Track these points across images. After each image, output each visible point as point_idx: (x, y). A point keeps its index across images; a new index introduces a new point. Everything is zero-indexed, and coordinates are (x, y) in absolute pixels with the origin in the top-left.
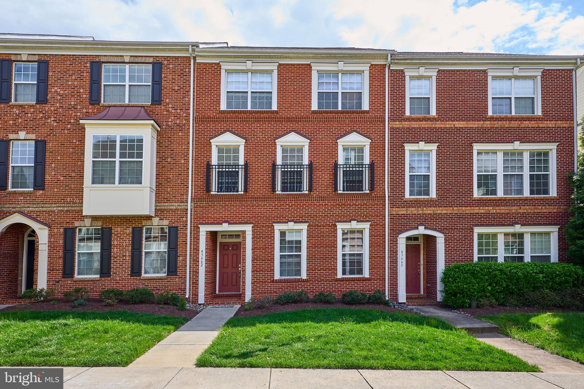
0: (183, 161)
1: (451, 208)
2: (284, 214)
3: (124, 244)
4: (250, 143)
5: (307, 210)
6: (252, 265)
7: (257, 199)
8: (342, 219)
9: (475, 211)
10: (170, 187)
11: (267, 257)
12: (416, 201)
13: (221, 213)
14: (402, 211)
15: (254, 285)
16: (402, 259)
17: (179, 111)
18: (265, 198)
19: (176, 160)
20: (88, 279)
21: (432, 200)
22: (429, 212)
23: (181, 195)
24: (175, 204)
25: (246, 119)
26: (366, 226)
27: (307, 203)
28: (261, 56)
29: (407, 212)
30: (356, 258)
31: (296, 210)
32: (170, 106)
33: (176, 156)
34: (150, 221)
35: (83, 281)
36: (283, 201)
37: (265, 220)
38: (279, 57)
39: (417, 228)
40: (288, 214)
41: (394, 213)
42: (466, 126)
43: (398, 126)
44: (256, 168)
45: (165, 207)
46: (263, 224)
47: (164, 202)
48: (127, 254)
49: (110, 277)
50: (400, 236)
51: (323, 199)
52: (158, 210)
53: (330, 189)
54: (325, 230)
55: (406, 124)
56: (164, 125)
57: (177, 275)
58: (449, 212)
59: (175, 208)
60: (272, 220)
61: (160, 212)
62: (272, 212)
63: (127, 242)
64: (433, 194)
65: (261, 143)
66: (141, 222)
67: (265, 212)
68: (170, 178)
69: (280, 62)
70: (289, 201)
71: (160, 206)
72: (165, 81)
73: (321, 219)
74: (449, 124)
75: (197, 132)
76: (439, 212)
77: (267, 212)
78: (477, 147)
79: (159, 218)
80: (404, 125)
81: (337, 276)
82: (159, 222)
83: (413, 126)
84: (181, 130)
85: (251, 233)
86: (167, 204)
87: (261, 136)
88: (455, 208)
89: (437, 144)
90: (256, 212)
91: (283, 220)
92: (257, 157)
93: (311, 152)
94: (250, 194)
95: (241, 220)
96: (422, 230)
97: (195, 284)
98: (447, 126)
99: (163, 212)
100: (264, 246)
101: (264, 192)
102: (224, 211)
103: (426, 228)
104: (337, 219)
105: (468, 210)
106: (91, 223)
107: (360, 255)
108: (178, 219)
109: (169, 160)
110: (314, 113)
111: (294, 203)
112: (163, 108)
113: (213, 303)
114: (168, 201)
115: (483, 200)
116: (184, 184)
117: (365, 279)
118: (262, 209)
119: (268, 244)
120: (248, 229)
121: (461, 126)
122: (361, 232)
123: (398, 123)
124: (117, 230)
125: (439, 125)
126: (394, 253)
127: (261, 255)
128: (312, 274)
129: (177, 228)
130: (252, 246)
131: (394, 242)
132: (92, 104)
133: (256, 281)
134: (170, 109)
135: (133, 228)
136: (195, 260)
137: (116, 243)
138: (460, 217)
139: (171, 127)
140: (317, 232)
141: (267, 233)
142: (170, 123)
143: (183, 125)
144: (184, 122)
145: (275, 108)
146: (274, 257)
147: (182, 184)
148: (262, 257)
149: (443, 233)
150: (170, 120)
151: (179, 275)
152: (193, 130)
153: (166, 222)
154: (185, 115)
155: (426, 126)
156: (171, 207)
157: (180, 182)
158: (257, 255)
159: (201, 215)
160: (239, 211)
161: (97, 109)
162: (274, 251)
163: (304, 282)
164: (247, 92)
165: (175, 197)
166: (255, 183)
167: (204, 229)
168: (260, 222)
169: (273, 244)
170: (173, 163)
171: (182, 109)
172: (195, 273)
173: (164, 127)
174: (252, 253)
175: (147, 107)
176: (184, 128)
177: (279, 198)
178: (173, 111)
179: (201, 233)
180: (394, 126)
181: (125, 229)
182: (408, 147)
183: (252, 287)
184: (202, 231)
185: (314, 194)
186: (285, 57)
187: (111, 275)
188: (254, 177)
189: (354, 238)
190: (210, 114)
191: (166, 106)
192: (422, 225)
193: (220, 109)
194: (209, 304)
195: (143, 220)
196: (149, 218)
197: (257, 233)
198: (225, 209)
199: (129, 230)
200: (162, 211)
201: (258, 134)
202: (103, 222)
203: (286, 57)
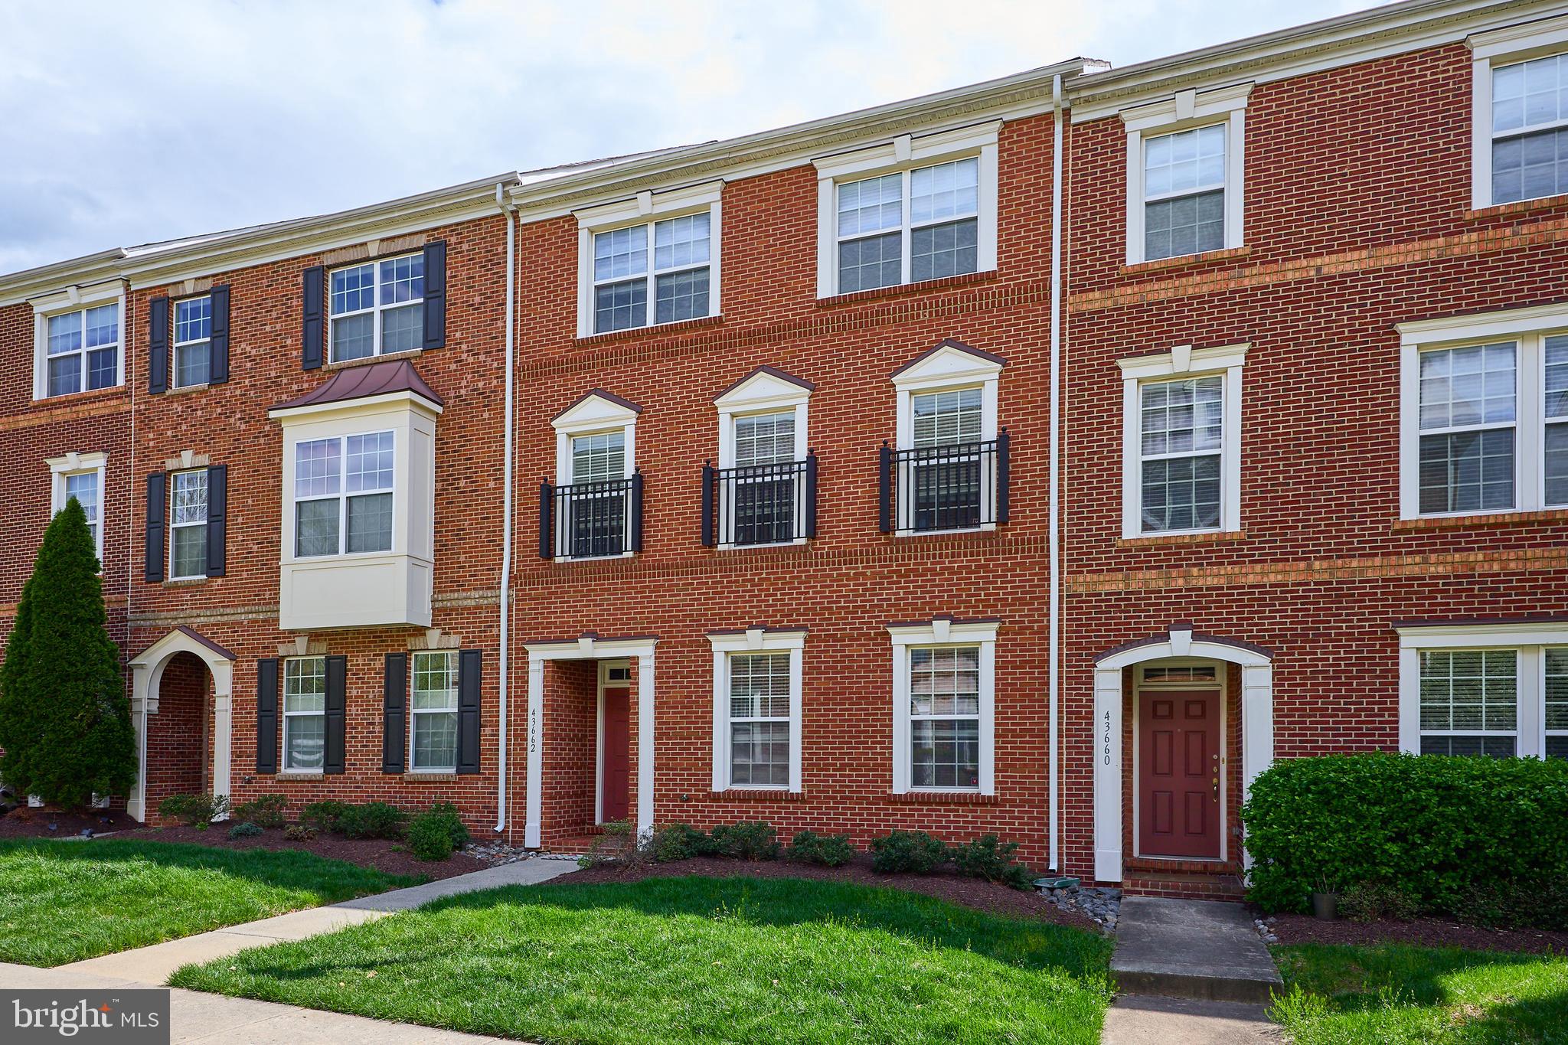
0: (492, 484)
1: (1302, 565)
2: (739, 607)
3: (371, 696)
4: (650, 417)
5: (802, 593)
6: (655, 749)
7: (664, 568)
8: (907, 615)
9: (1407, 571)
10: (464, 553)
11: (695, 728)
12: (1164, 546)
13: (579, 611)
14: (1112, 584)
15: (659, 806)
16: (1107, 739)
17: (482, 357)
18: (688, 566)
19: (476, 481)
20: (302, 777)
21: (1224, 541)
22: (1211, 581)
23: (488, 570)
24: (473, 594)
25: (640, 352)
26: (984, 636)
27: (803, 572)
28: (672, 173)
29: (1127, 585)
30: (956, 733)
31: (771, 595)
32: (464, 347)
33: (476, 472)
34: (421, 639)
35: (293, 781)
36: (736, 570)
37: (688, 626)
38: (722, 163)
39: (1165, 637)
40: (751, 607)
41: (1081, 590)
42: (1369, 264)
43: (1097, 306)
44: (666, 485)
45: (454, 603)
46: (683, 637)
47: (451, 591)
48: (377, 720)
49: (344, 773)
50: (1101, 665)
51: (848, 557)
52: (440, 610)
53: (873, 529)
54: (855, 649)
55: (1127, 295)
56: (450, 398)
57: (479, 773)
58: (1292, 578)
59: (473, 603)
60: (707, 625)
61: (442, 616)
62: (708, 604)
63: (376, 690)
64: (1231, 520)
65: (677, 413)
66: (405, 641)
67: (688, 605)
68: (463, 530)
69: (727, 179)
70: (751, 570)
71: (442, 601)
72: (452, 286)
73: (843, 618)
74: (1292, 272)
75: (520, 405)
76: (1251, 579)
77: (693, 605)
78: (1413, 335)
79: (439, 631)
80: (1121, 300)
81: (891, 787)
82: (440, 640)
83: (1152, 297)
84: (488, 406)
85: (652, 662)
86: (456, 595)
87: (678, 393)
88: (1317, 565)
89: (1246, 347)
90: (664, 606)
91: (736, 624)
92: (667, 455)
93: (815, 422)
94: (652, 555)
95: (628, 629)
96: (1181, 644)
97: (519, 796)
98: (1290, 276)
99: (449, 615)
100: (686, 697)
101: (686, 549)
102: (585, 606)
103: (1196, 637)
104: (893, 616)
105: (1375, 568)
106: (308, 648)
107: (974, 725)
108: (480, 632)
109: (462, 483)
110: (825, 308)
111: (767, 574)
112: (448, 355)
113: (560, 849)
114: (461, 587)
115: (1442, 529)
116: (495, 541)
117: (981, 801)
118: (679, 595)
119: (697, 692)
120: (644, 651)
121: (1348, 268)
122: (971, 653)
123: (1097, 294)
124: (357, 661)
125: (1253, 278)
126: (1079, 717)
127: (678, 723)
128: (817, 781)
129: (478, 653)
130: (656, 698)
131: (1080, 684)
132: (308, 371)
133: (664, 796)
134: (464, 356)
135: (388, 656)
136: (519, 736)
137: (354, 692)
138: (1338, 593)
139: (465, 400)
140: (831, 657)
141: (692, 661)
142: (463, 392)
143: (492, 392)
144: (495, 382)
145: (715, 310)
146: (711, 728)
147: (489, 541)
148: (680, 728)
149: (1266, 652)
150: (464, 383)
151: (484, 774)
152: (514, 401)
153: (455, 640)
154: (495, 365)
155: (1205, 289)
156: (465, 603)
157: (487, 537)
158: (669, 723)
159: (534, 619)
160: (621, 604)
161: (318, 379)
162: (712, 712)
163: (792, 801)
164: (645, 279)
165: (475, 576)
166: (662, 526)
167: (539, 655)
168: (677, 632)
169: (708, 692)
170: (470, 491)
171: (490, 352)
172: (519, 767)
173: (451, 402)
174: (656, 718)
175: (415, 357)
176: (491, 399)
177: (725, 564)
178: (471, 359)
179: (532, 667)
180: (1084, 307)
181: (372, 660)
182: (1134, 371)
183: (655, 811)
184: (535, 661)
185: (826, 545)
186: (737, 160)
187: (344, 769)
188: (660, 511)
189: (950, 674)
190: (556, 352)
191: (455, 349)
192: (1181, 625)
193: (575, 336)
194: (553, 849)
195: (409, 635)
196: (420, 631)
197: (668, 662)
198: (587, 601)
199: (380, 663)
200: (447, 612)
201: (670, 389)
202: (330, 644)
203: (742, 161)
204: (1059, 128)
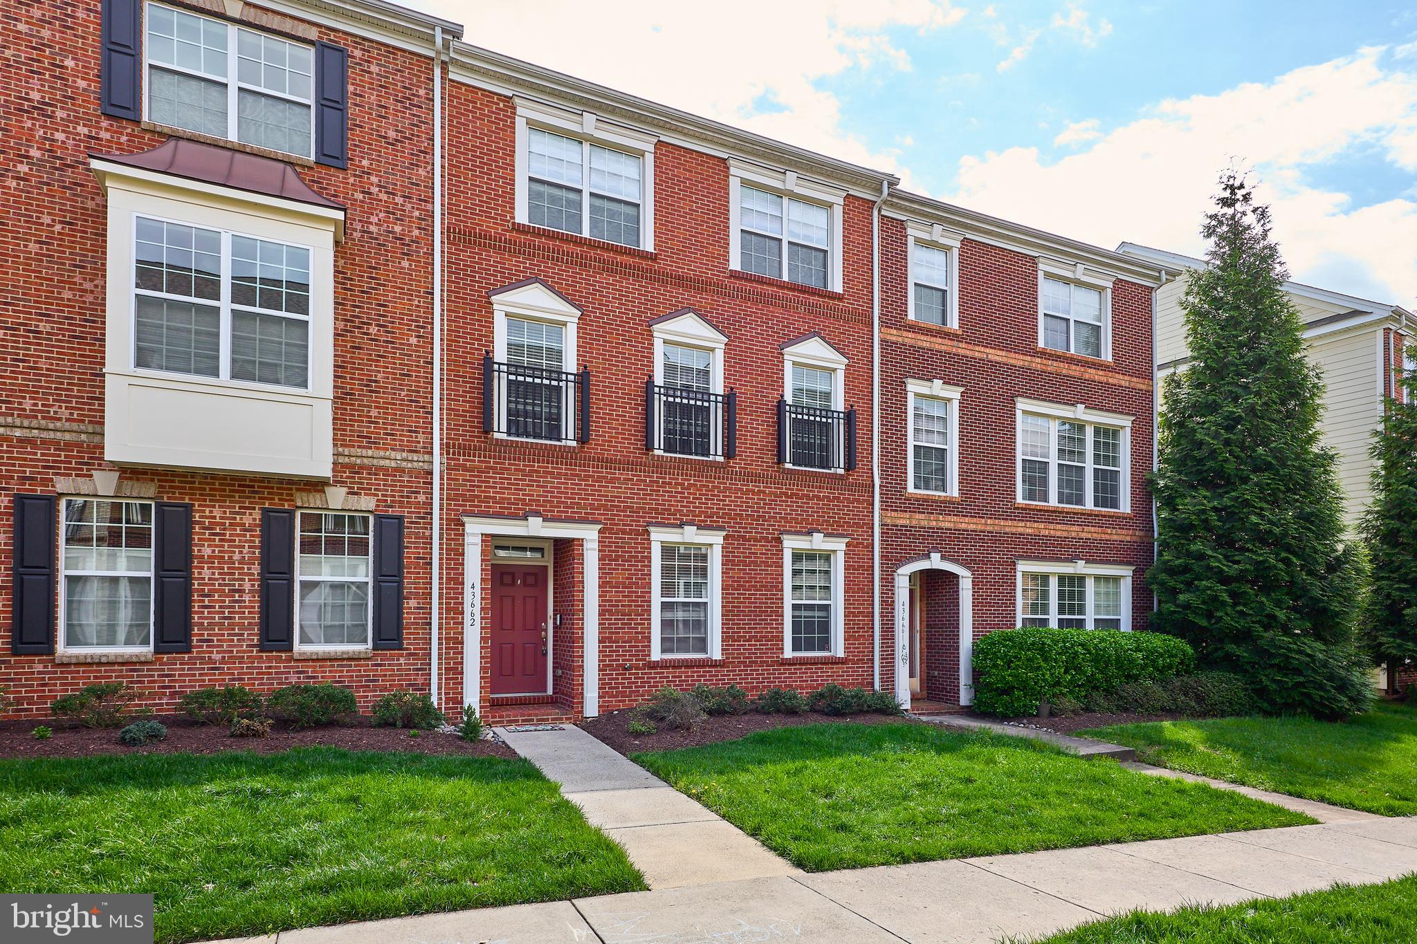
0: (413, 340)
1: (983, 521)
2: (672, 505)
3: (237, 557)
4: (591, 321)
5: (721, 500)
6: (600, 624)
7: (609, 463)
8: (792, 527)
9: (1020, 530)
10: (376, 407)
11: (635, 606)
12: (926, 500)
13: (521, 490)
14: (903, 519)
15: (603, 675)
16: (903, 619)
17: (399, 200)
18: (628, 465)
19: (393, 333)
20: (112, 659)
21: (951, 502)
22: (947, 525)
23: (410, 431)
24: (393, 454)
25: (582, 258)
26: (839, 546)
27: (721, 483)
28: (617, 110)
29: (911, 522)
30: (817, 614)
31: (697, 499)
32: (374, 179)
33: (393, 322)
34: (318, 496)
35: (90, 664)
36: (670, 474)
37: (629, 516)
38: (661, 124)
39: (928, 557)
40: (682, 506)
41: (889, 521)
42: (1005, 360)
43: (894, 339)
44: (607, 387)
45: (366, 461)
46: (624, 525)
47: (359, 447)
48: (247, 586)
49: (190, 652)
50: (899, 571)
51: (755, 478)
52: (344, 466)
53: (769, 458)
54: (759, 548)
55: (909, 338)
56: (355, 230)
57: (402, 649)
58: (980, 527)
59: (393, 464)
60: (645, 517)
61: (346, 472)
62: (646, 499)
63: (245, 550)
64: (954, 490)
65: (616, 325)
66: (292, 495)
67: (629, 498)
68: (376, 381)
69: (663, 138)
70: (682, 475)
71: (350, 456)
72: (356, 105)
73: (750, 524)
74: (979, 352)
75: (452, 266)
76: (963, 526)
77: (633, 498)
78: (1022, 404)
79: (345, 490)
80: (906, 340)
81: (782, 653)
82: (346, 500)
83: (920, 344)
84: (408, 255)
85: (596, 545)
86: (370, 453)
87: (617, 308)
88: (989, 521)
89: (962, 389)
90: (607, 496)
91: (670, 519)
92: (607, 360)
93: (729, 366)
94: (593, 449)
95: (572, 512)
96: (936, 562)
97: (454, 672)
98: (977, 354)
99: (358, 473)
100: (627, 578)
101: (625, 447)
102: (528, 485)
103: (943, 558)
104: (784, 526)
105: (1010, 527)
106: (119, 487)
107: (826, 608)
108: (402, 497)
109: (373, 330)
110: (735, 278)
111: (694, 481)
112: (351, 180)
113: (502, 722)
114: (373, 443)
115: (1030, 509)
116: (418, 402)
117: (835, 661)
118: (621, 488)
119: (637, 574)
120: (589, 535)
121: (999, 359)
122: (827, 557)
123: (895, 332)
124: (208, 513)
125: (963, 349)
126: (889, 604)
127: (620, 601)
128: (733, 650)
129: (400, 519)
130: (600, 578)
131: (888, 582)
132: (109, 117)
133: (608, 666)
134: (375, 190)
135: (265, 511)
136: (454, 609)
137: (207, 551)
138: (997, 538)
139: (376, 239)
140: (742, 553)
141: (632, 548)
142: (373, 228)
143: (413, 241)
144: (416, 233)
145: (648, 244)
146: (650, 606)
147: (411, 401)
148: (622, 606)
149: (969, 568)
150: (374, 219)
151: (407, 649)
152: (442, 261)
153: (367, 503)
154: (417, 213)
155: (943, 348)
156: (382, 463)
157: (407, 395)
158: (612, 601)
159: (469, 491)
160: (565, 488)
161: (128, 134)
162: (650, 592)
163: (716, 666)
164: (580, 191)
165: (393, 435)
166: (603, 423)
167: (475, 529)
168: (619, 520)
169: (646, 575)
170: (384, 341)
171: (410, 198)
172: (454, 643)
173: (357, 235)
174: (600, 596)
175: (303, 166)
176: (417, 248)
177: (662, 467)
178: (383, 196)
179: (468, 539)
180: (889, 337)
181: (238, 513)
182: (914, 387)
183: (599, 680)
184: (473, 534)
185: (737, 465)
186: (673, 127)
187: (192, 647)
188: (601, 409)
189: (814, 572)
190: (489, 226)
191: (361, 176)
192: (936, 550)
193: (514, 218)
194: (493, 722)
195: (298, 490)
196: (316, 485)
197: (611, 547)
198: (530, 480)
199: (252, 517)
200: (355, 470)
201: (610, 302)
202: (160, 487)
203: (676, 130)
204: (875, 213)
